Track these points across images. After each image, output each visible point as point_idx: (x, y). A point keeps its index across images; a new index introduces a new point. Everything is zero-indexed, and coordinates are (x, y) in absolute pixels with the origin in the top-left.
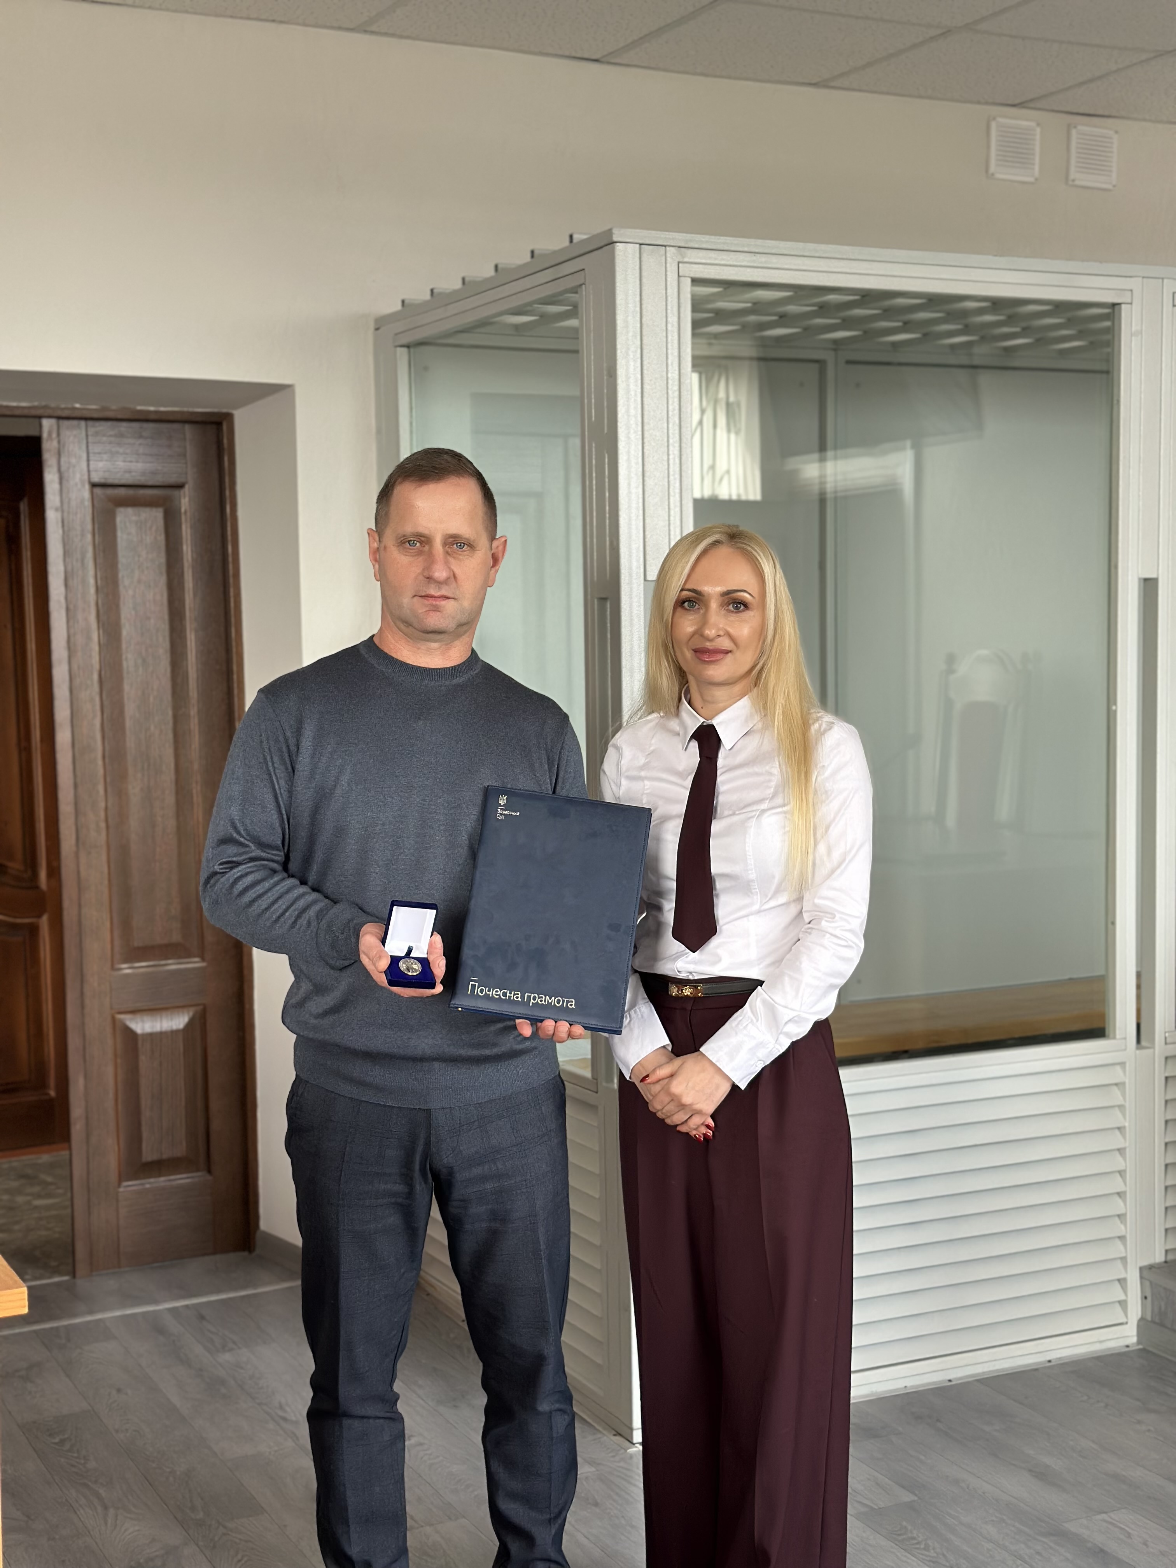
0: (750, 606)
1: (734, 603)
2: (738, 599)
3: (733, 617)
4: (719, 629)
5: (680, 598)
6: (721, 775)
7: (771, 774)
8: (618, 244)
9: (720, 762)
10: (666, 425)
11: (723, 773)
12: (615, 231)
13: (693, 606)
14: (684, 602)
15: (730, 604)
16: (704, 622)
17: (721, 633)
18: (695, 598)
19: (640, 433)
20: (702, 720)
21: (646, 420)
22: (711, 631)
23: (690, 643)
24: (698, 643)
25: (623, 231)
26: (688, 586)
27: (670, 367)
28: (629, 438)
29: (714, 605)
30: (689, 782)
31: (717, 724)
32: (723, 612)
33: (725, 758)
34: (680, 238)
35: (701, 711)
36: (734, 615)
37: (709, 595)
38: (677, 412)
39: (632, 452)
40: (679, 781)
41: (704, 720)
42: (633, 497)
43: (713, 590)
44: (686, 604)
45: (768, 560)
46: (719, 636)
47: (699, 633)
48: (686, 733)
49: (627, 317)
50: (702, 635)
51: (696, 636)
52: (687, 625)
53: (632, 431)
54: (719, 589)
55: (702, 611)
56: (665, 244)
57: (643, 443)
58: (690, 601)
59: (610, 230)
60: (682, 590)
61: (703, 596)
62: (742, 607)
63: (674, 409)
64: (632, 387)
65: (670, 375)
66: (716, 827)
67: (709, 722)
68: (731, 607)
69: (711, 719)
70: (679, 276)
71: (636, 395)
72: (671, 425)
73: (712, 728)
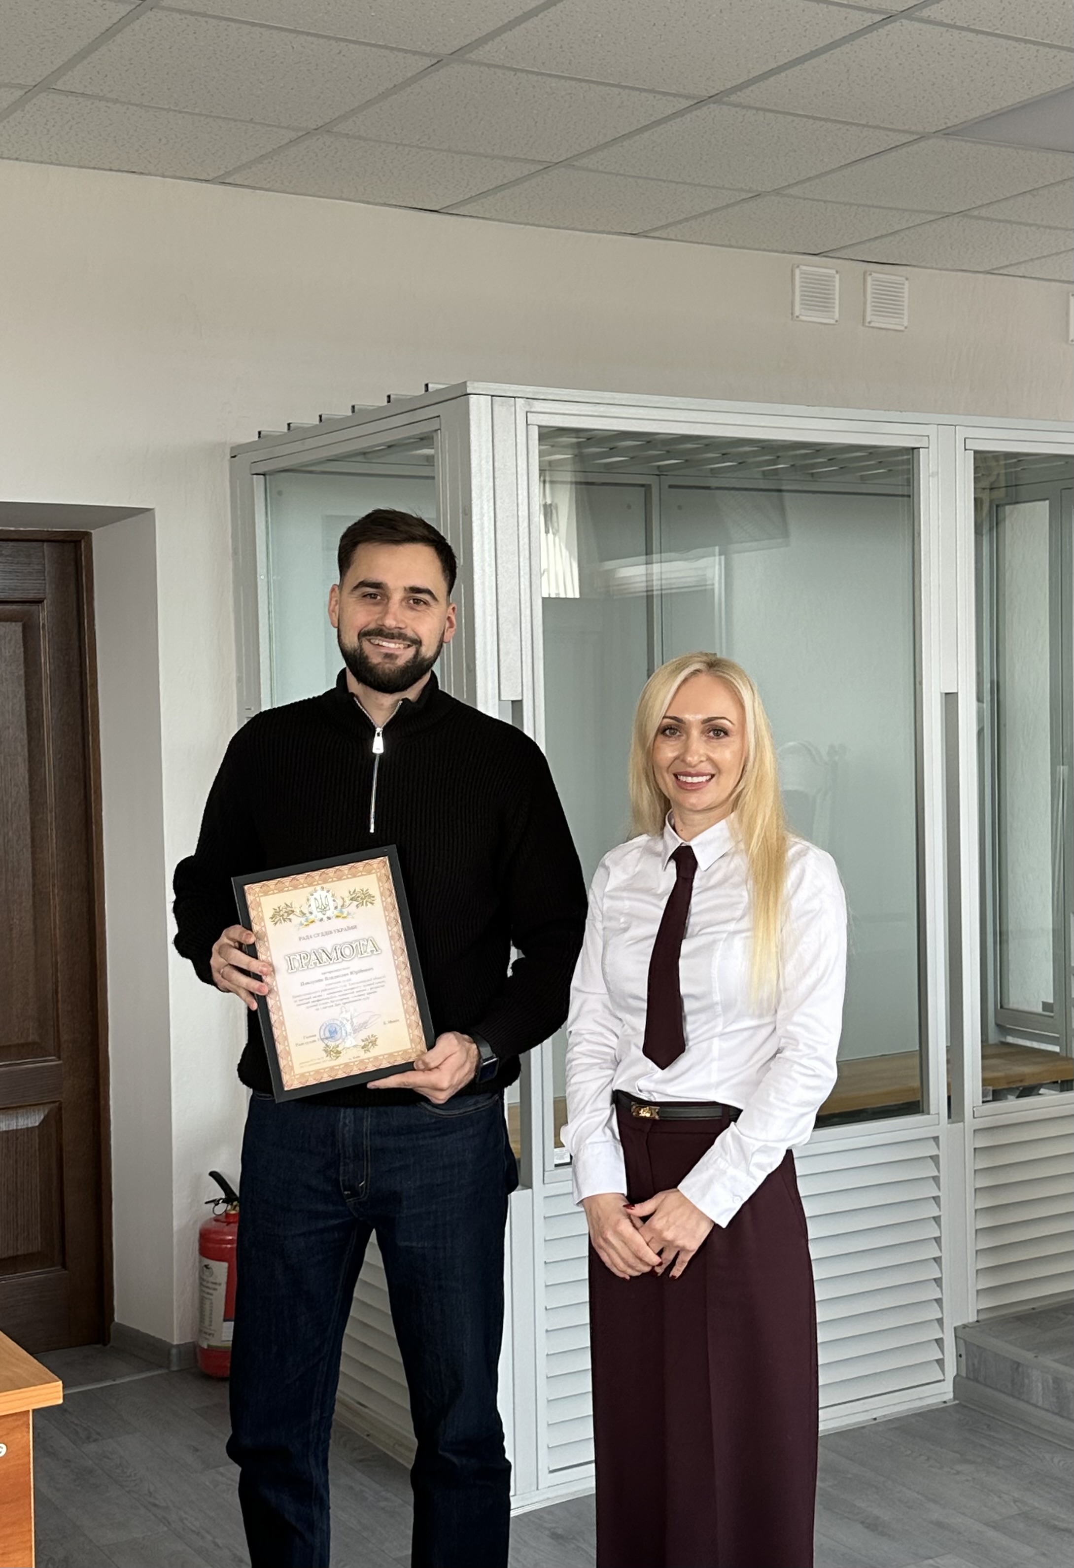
0: (729, 733)
1: (714, 730)
2: (717, 726)
3: (715, 742)
4: (700, 756)
5: (662, 726)
6: (696, 895)
7: (741, 896)
8: (471, 396)
9: (695, 884)
10: (517, 558)
11: (699, 893)
12: (468, 384)
13: (674, 734)
14: (665, 730)
15: (710, 732)
16: (686, 749)
17: (704, 759)
18: (676, 725)
19: (494, 566)
20: (681, 841)
21: (499, 555)
22: (693, 758)
23: (670, 769)
24: (679, 767)
25: (476, 384)
26: (669, 714)
27: (520, 506)
28: (484, 570)
29: (695, 733)
30: (664, 903)
31: (695, 845)
32: (704, 738)
33: (701, 879)
34: (530, 390)
35: (680, 833)
36: (715, 741)
37: (690, 722)
38: (527, 546)
39: (487, 584)
40: (655, 901)
41: (683, 841)
42: (488, 625)
43: (694, 718)
44: (667, 732)
45: (747, 688)
46: (702, 761)
47: (680, 758)
48: (666, 854)
49: (481, 461)
50: (683, 761)
51: (677, 761)
52: (668, 751)
53: (486, 564)
54: (701, 717)
55: (684, 738)
56: (515, 395)
57: (496, 575)
58: (671, 729)
59: (465, 383)
60: (665, 717)
61: (684, 723)
62: (722, 734)
63: (524, 544)
64: (486, 525)
65: (520, 513)
66: (686, 947)
67: (688, 844)
68: (711, 734)
69: (690, 840)
70: (527, 424)
71: (489, 531)
72: (521, 559)
73: (689, 848)
